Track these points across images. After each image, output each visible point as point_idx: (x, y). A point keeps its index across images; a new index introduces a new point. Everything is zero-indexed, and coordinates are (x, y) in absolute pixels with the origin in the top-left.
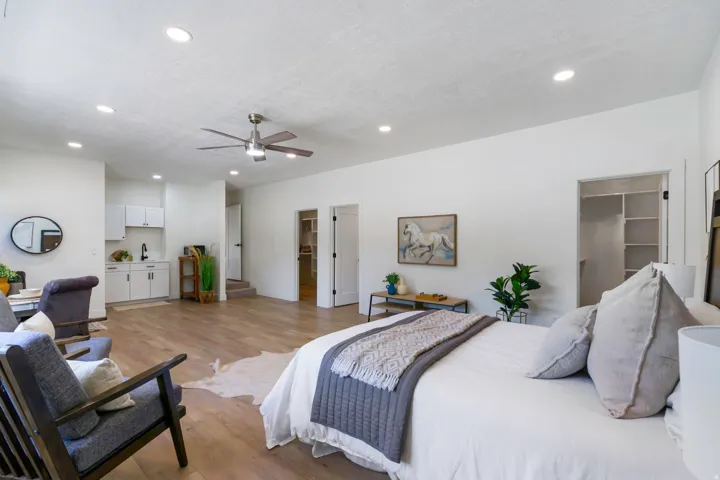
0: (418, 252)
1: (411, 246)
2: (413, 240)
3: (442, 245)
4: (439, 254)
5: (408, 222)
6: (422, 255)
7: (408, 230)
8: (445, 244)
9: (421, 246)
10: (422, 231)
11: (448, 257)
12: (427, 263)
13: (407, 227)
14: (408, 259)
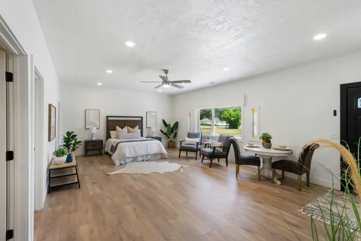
4: (54, 131)
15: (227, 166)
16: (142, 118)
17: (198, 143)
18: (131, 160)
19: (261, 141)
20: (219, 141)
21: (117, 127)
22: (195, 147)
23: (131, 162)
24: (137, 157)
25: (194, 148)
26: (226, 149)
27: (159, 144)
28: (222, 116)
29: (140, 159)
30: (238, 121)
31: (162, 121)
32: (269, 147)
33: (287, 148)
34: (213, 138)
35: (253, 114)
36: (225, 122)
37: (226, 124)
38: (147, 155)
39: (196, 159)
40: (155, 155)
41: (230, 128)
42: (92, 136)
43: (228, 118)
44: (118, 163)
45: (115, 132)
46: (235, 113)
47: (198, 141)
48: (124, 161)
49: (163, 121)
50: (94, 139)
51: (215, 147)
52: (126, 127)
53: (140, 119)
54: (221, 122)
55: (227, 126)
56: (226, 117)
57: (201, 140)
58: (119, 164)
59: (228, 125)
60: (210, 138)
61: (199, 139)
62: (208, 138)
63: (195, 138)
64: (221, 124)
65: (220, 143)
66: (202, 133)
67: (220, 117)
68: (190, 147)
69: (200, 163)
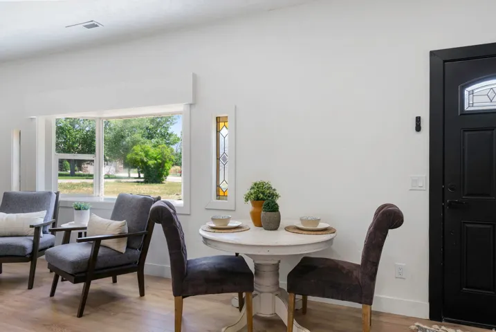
15: (142, 294)
17: (37, 228)
19: (249, 207)
20: (115, 217)
22: (27, 243)
25: (24, 248)
26: (138, 239)
28: (129, 156)
30: (163, 167)
32: (274, 225)
33: (322, 225)
34: (97, 208)
35: (218, 132)
36: (136, 170)
37: (137, 175)
39: (30, 287)
41: (146, 182)
43: (142, 161)
46: (158, 150)
47: (40, 221)
51: (98, 241)
54: (127, 170)
55: (139, 177)
56: (138, 158)
57: (55, 216)
59: (142, 175)
60: (85, 209)
61: (48, 213)
62: (80, 209)
63: (31, 211)
64: (127, 175)
65: (118, 223)
66: (57, 194)
67: (125, 158)
68: (8, 246)
69: (42, 299)
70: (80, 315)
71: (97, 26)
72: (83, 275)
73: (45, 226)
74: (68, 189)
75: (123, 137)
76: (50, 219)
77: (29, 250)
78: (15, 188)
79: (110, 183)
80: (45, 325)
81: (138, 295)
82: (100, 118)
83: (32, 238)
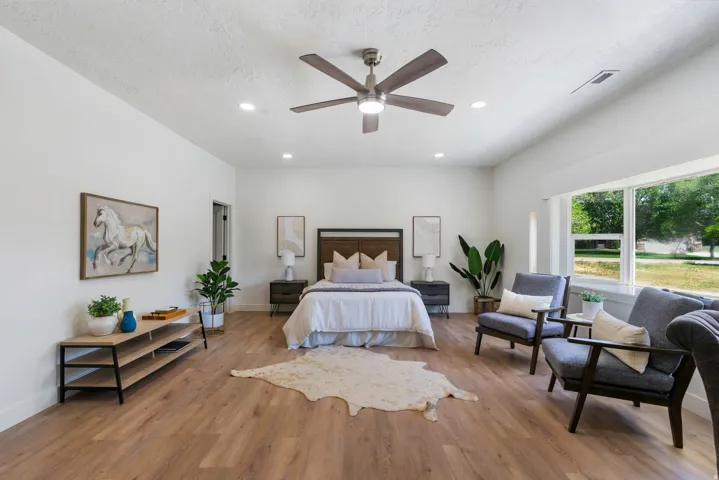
0: (117, 256)
1: (105, 246)
2: (110, 237)
3: (145, 246)
4: (142, 257)
5: (100, 203)
6: (122, 260)
7: (100, 219)
8: (148, 245)
9: (121, 247)
10: (123, 223)
11: (151, 261)
12: (129, 273)
13: (99, 214)
14: (101, 271)
16: (400, 231)
17: (541, 314)
18: (332, 339)
21: (336, 255)
22: (529, 326)
23: (333, 344)
24: (347, 333)
25: (526, 332)
27: (413, 304)
28: (710, 228)
29: (354, 340)
31: (458, 241)
38: (375, 333)
39: (532, 372)
40: (401, 334)
42: (286, 273)
44: (293, 344)
45: (331, 264)
47: (545, 306)
48: (311, 341)
49: (460, 237)
50: (290, 278)
51: (596, 346)
52: (356, 255)
53: (396, 235)
54: (708, 247)
57: (565, 302)
58: (295, 348)
60: (596, 301)
61: (555, 298)
62: (589, 300)
63: (539, 294)
64: (708, 254)
65: (635, 329)
66: (568, 279)
67: (703, 232)
68: (512, 326)
69: (539, 391)
70: (572, 430)
71: (609, 75)
72: (577, 382)
73: (551, 312)
74: (585, 273)
75: (699, 204)
76: (559, 305)
77: (532, 334)
78: (532, 269)
79: (676, 265)
80: (531, 422)
81: (671, 442)
82: (629, 188)
83: (535, 322)
